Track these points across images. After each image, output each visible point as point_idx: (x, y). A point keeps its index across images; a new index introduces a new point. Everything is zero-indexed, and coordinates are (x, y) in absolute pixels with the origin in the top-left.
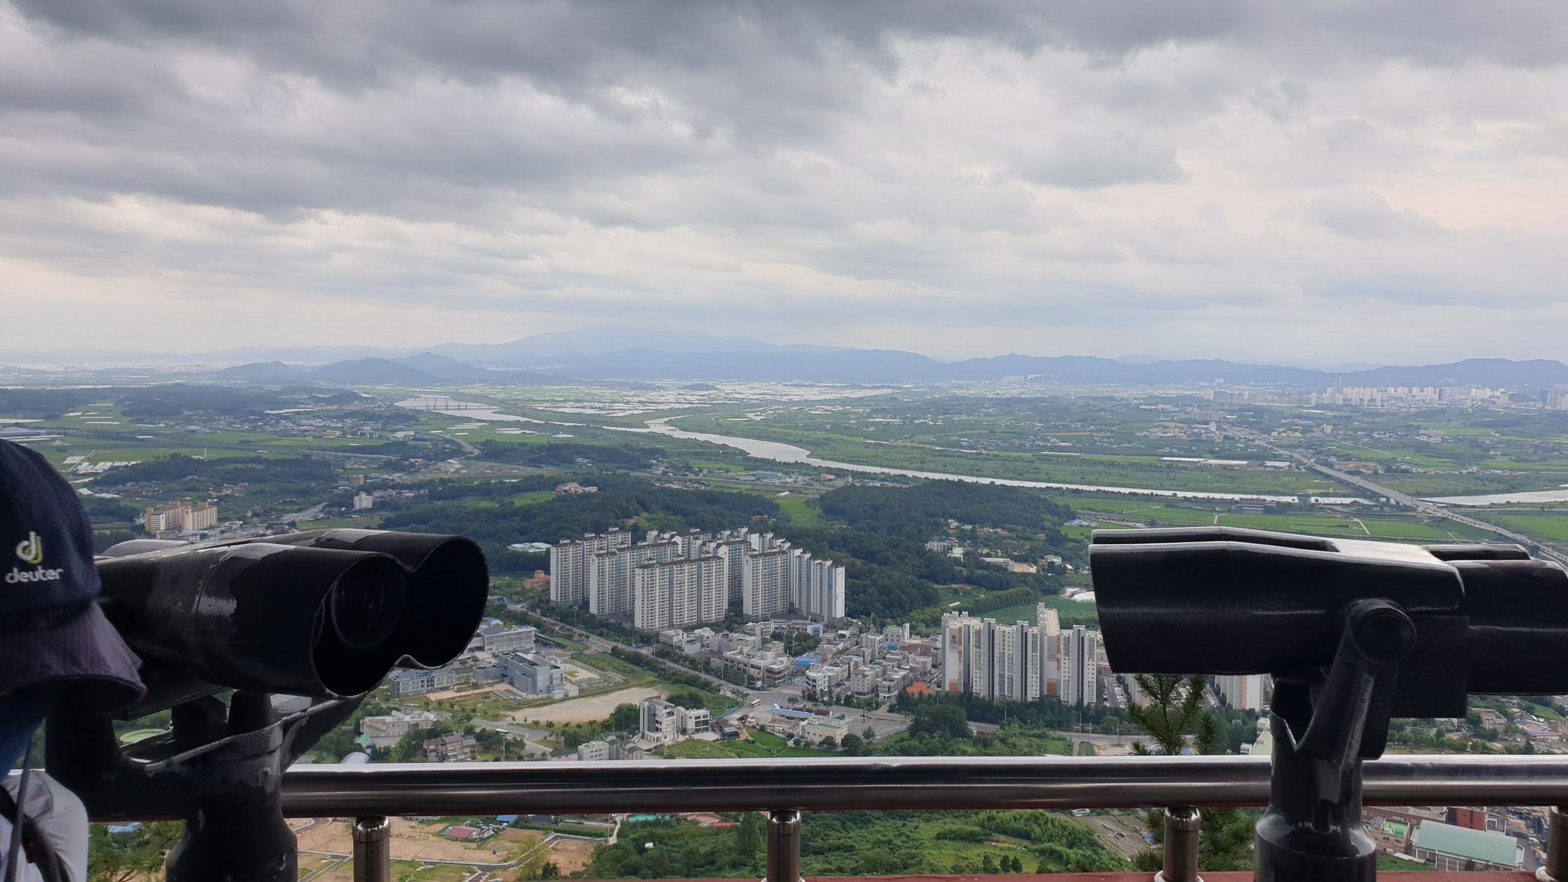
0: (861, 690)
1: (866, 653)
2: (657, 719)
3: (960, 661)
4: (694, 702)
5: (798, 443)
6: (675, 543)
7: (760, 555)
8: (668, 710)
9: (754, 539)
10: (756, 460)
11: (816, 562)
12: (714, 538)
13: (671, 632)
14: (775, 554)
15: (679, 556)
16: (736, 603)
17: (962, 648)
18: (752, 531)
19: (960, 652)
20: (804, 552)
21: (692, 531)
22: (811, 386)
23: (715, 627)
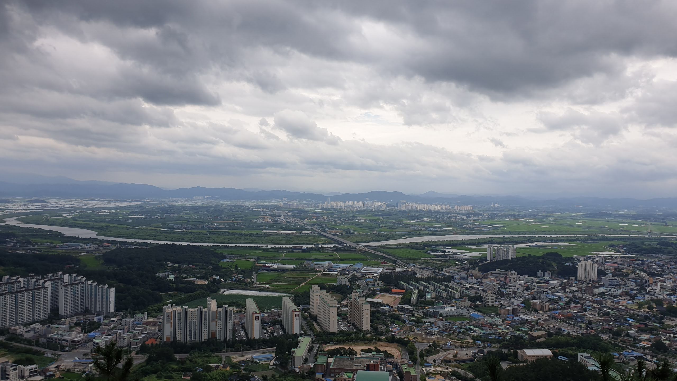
1: (125, 328)
2: (7, 373)
3: (171, 327)
4: (29, 362)
5: (92, 228)
6: (20, 282)
7: (69, 285)
8: (13, 368)
9: (66, 277)
10: (68, 237)
11: (100, 286)
12: (43, 278)
13: (17, 327)
14: (77, 283)
15: (22, 288)
16: (55, 309)
17: (172, 321)
18: (64, 273)
19: (171, 323)
20: (93, 282)
21: (30, 275)
22: (99, 200)
23: (42, 322)
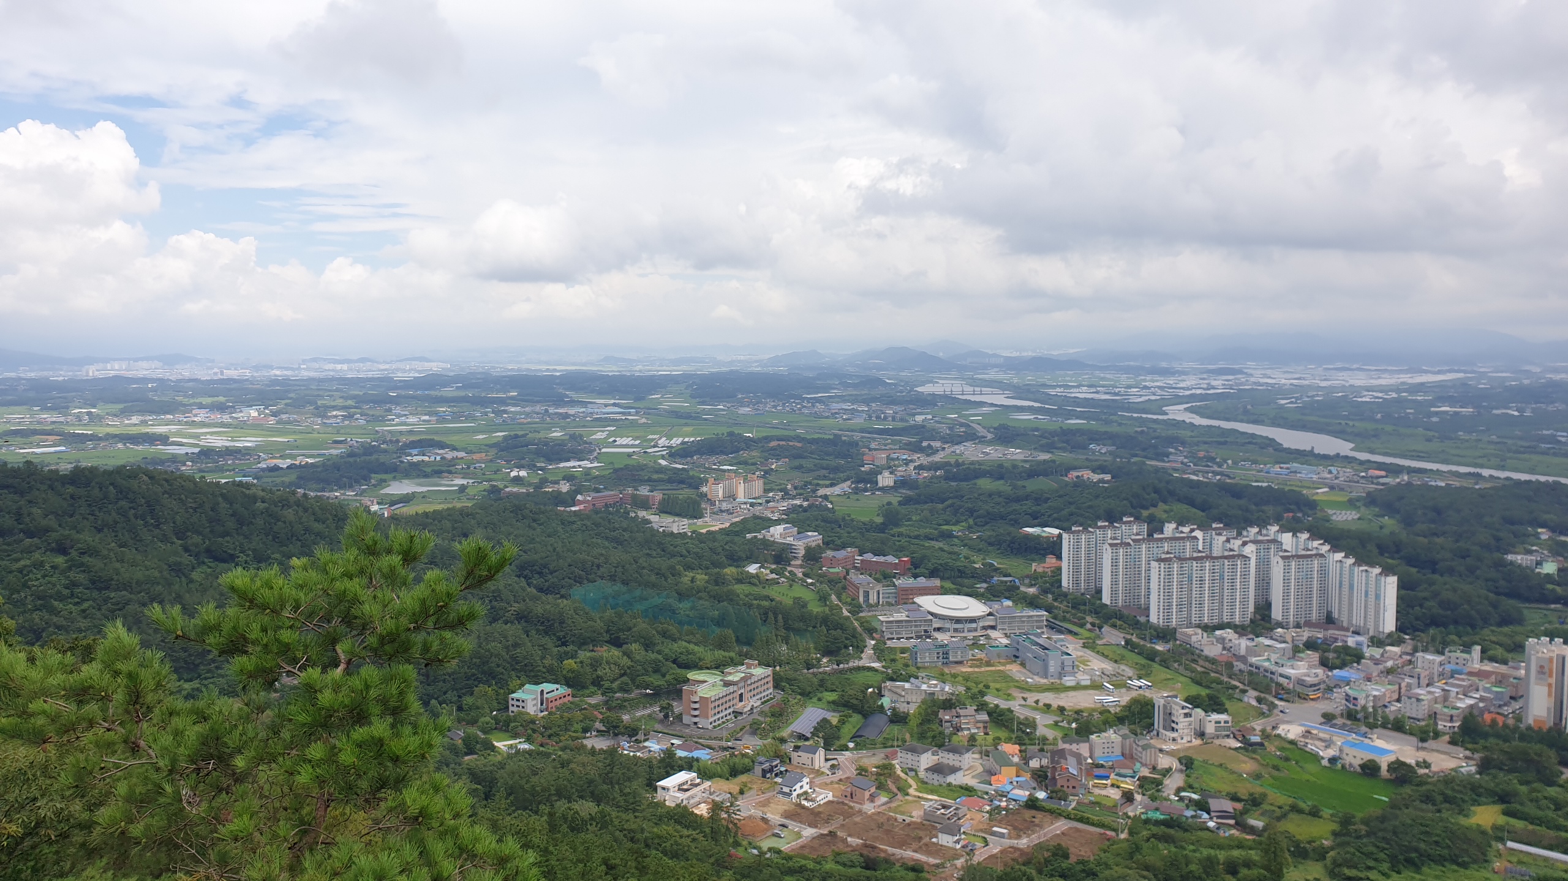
0: (1414, 716)
1: (1422, 676)
2: (1174, 719)
3: (1549, 695)
4: (1214, 705)
5: (1340, 433)
6: (1196, 538)
7: (1293, 556)
8: (1186, 711)
9: (1287, 539)
10: (1289, 451)
11: (1361, 568)
12: (1239, 534)
13: (1190, 631)
14: (1310, 556)
15: (1200, 551)
16: (1264, 608)
17: (1553, 681)
18: (1284, 529)
19: (1550, 685)
20: (1346, 557)
21: (1214, 526)
22: (1359, 369)
23: (1241, 630)
